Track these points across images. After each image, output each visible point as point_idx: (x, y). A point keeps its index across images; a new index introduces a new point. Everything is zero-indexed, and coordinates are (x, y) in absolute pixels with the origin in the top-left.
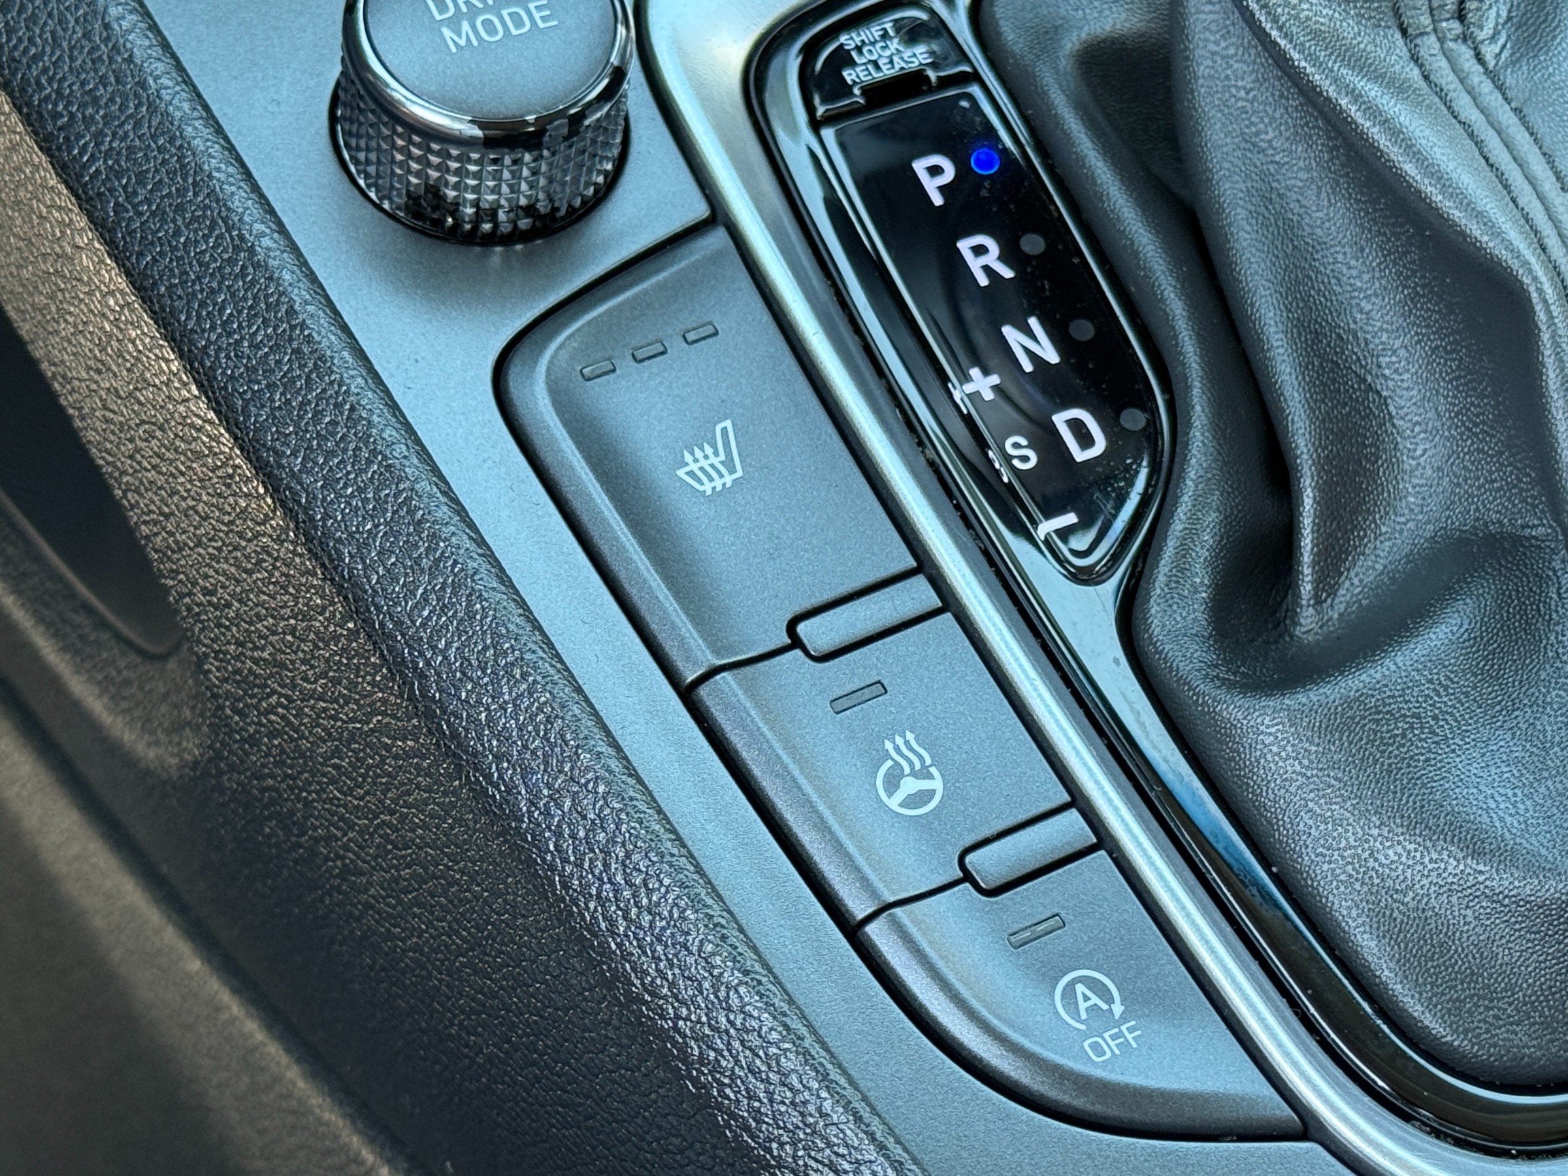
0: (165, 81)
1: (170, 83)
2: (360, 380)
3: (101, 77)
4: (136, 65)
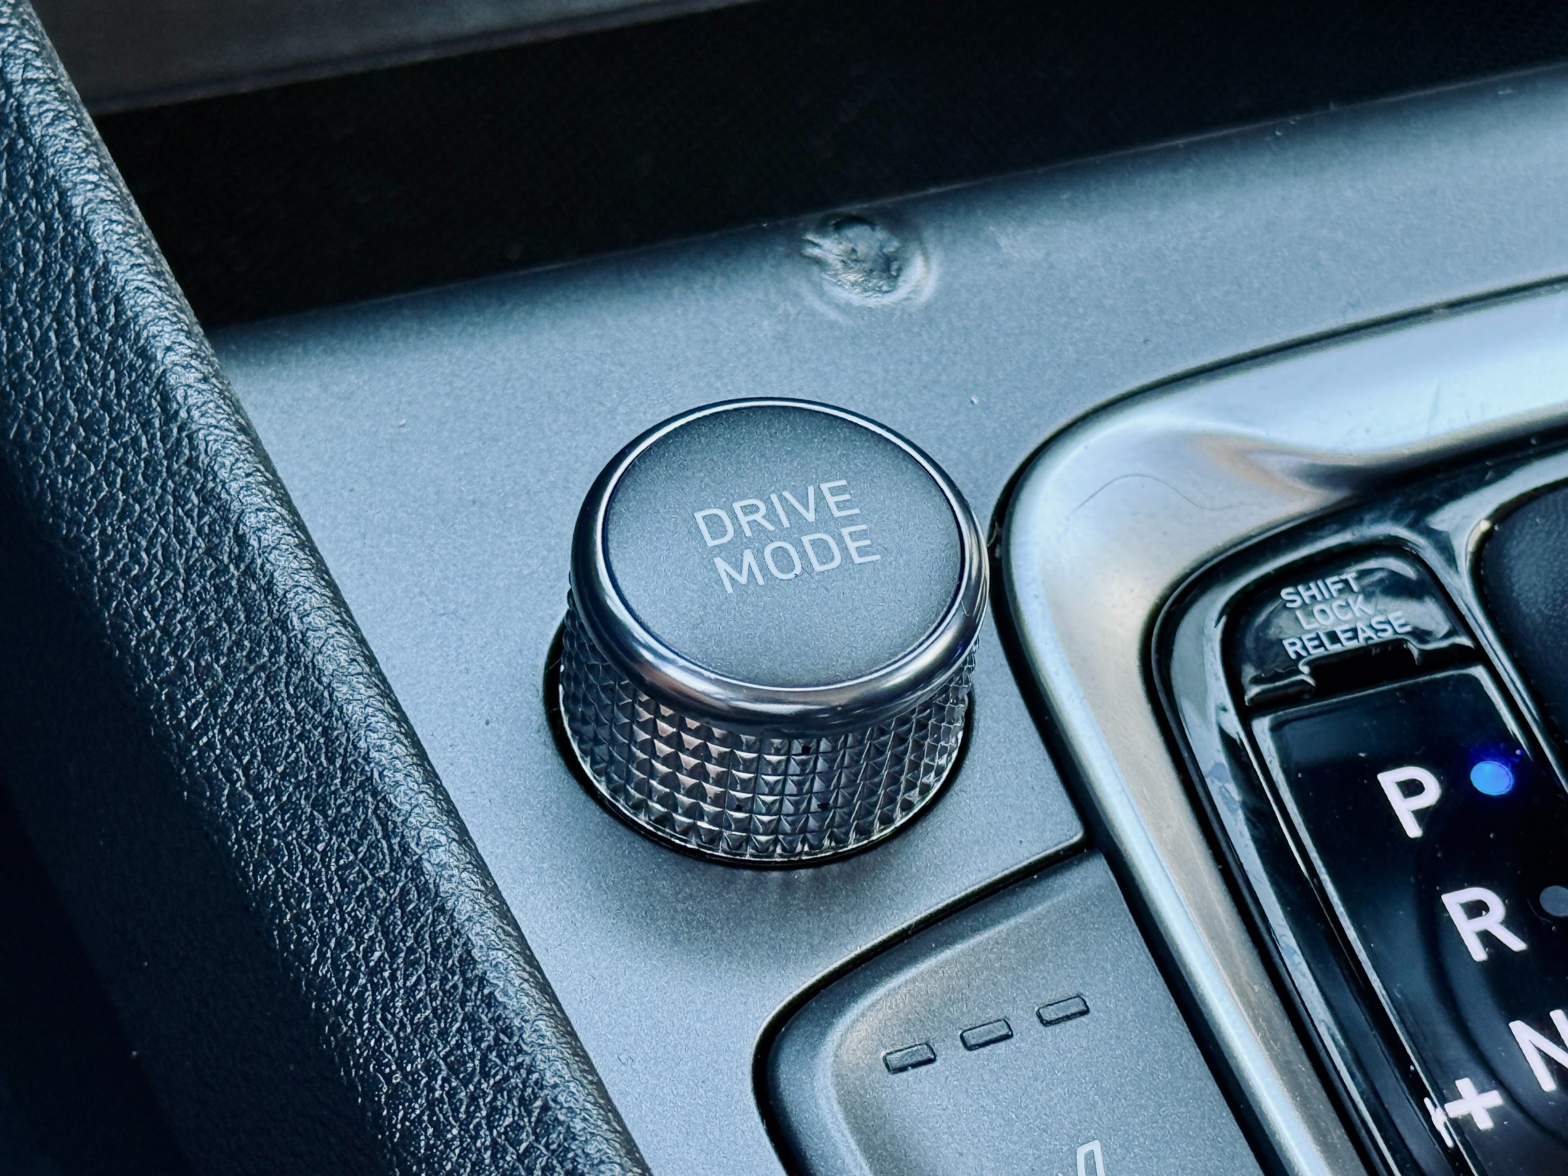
1: (321, 623)
2: (559, 1065)
3: (226, 611)
4: (275, 596)
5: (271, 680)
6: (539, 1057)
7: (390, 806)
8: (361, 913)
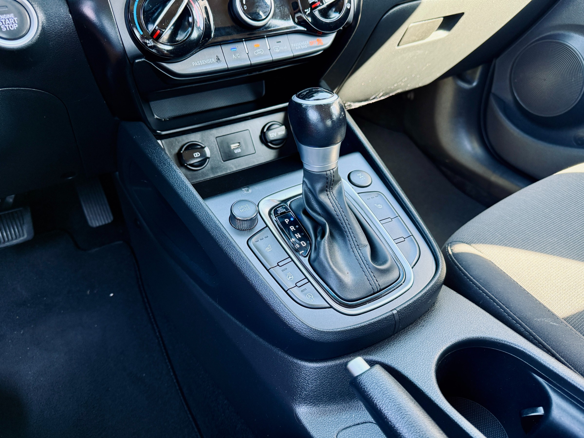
0: (214, 217)
2: (234, 244)
3: (207, 217)
5: (211, 222)
7: (221, 229)
8: (220, 236)
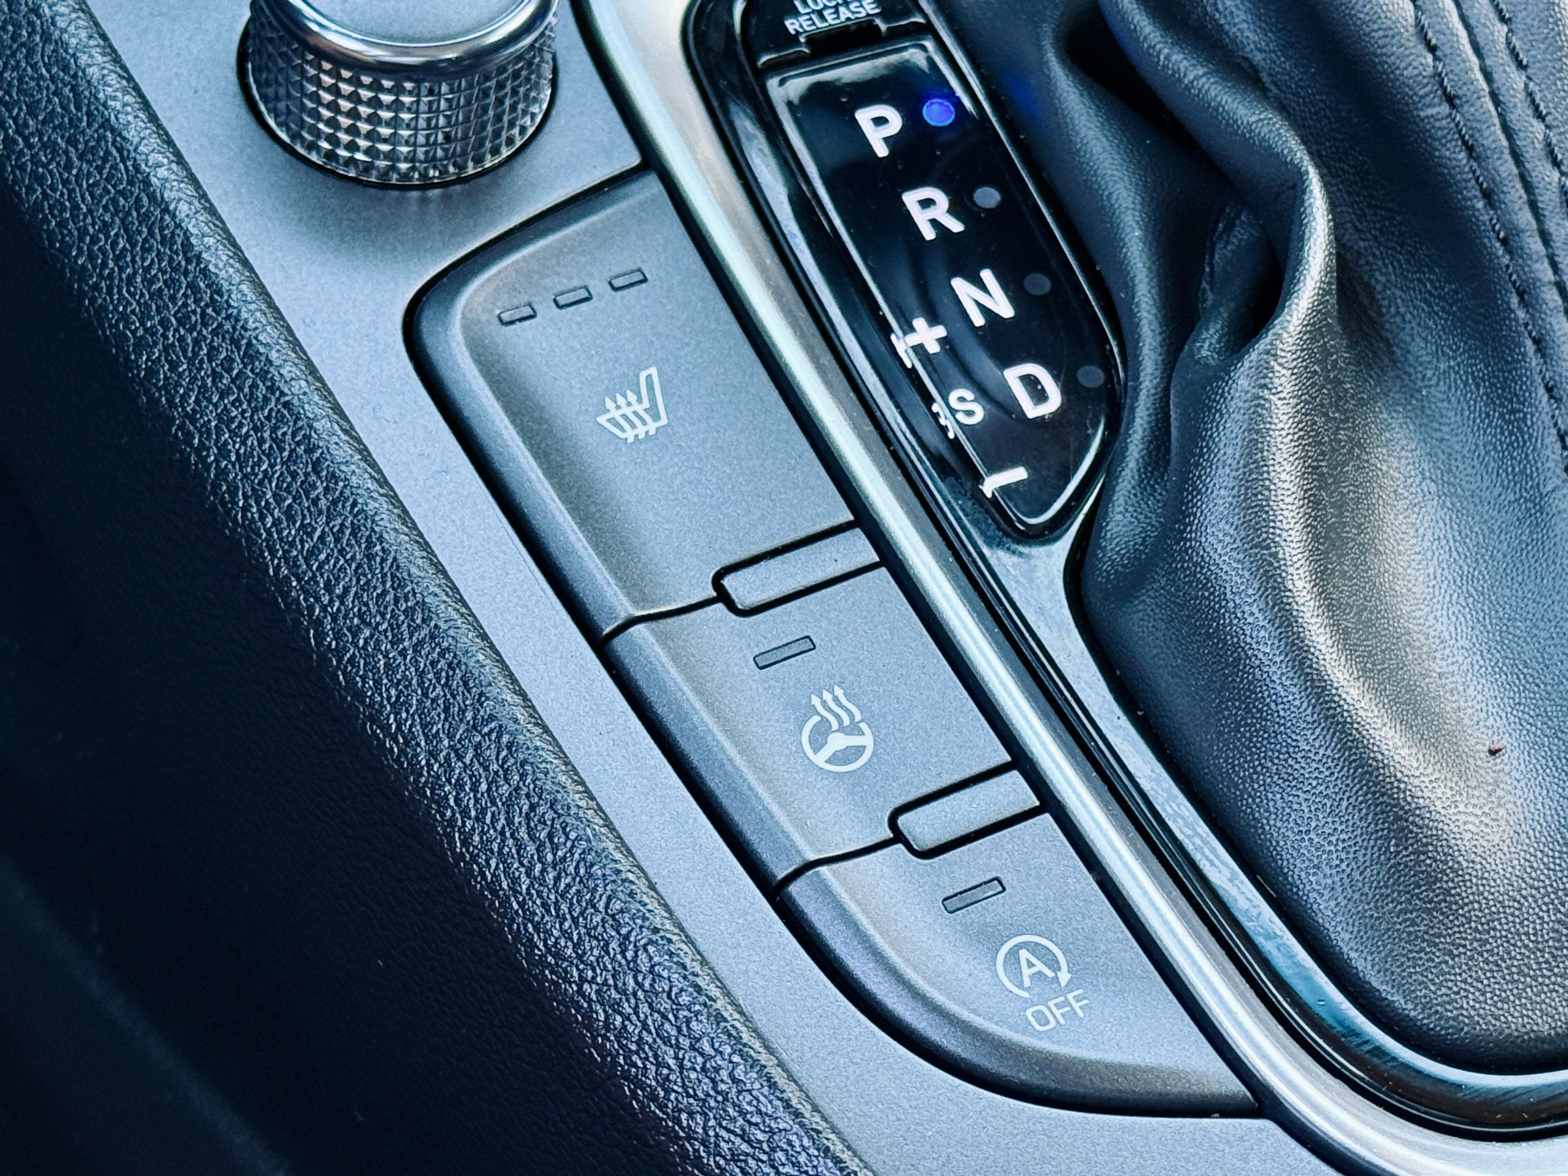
5: (30, 53)
6: (244, 309)
7: (124, 139)
8: (107, 218)
